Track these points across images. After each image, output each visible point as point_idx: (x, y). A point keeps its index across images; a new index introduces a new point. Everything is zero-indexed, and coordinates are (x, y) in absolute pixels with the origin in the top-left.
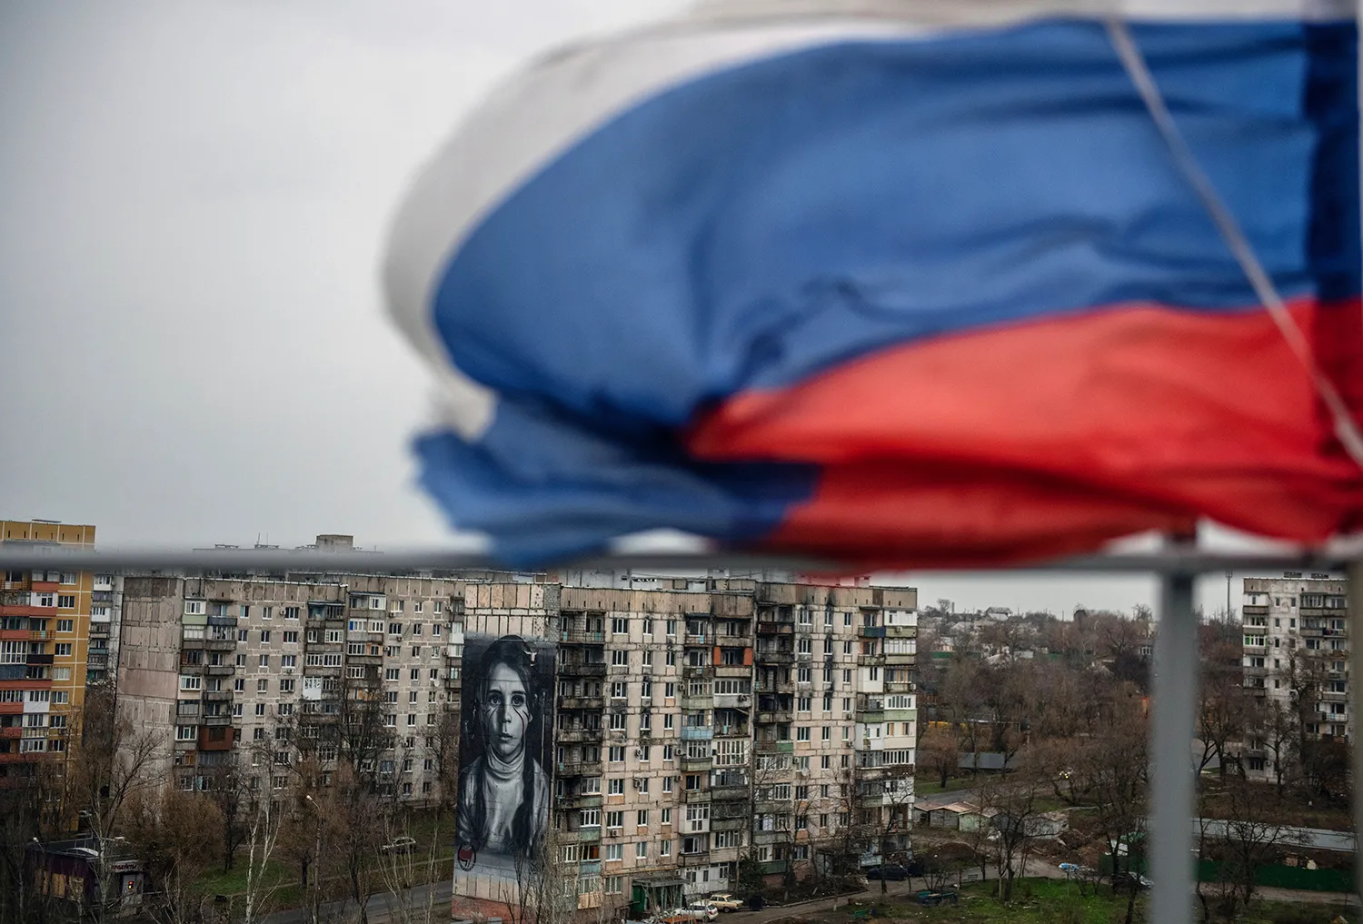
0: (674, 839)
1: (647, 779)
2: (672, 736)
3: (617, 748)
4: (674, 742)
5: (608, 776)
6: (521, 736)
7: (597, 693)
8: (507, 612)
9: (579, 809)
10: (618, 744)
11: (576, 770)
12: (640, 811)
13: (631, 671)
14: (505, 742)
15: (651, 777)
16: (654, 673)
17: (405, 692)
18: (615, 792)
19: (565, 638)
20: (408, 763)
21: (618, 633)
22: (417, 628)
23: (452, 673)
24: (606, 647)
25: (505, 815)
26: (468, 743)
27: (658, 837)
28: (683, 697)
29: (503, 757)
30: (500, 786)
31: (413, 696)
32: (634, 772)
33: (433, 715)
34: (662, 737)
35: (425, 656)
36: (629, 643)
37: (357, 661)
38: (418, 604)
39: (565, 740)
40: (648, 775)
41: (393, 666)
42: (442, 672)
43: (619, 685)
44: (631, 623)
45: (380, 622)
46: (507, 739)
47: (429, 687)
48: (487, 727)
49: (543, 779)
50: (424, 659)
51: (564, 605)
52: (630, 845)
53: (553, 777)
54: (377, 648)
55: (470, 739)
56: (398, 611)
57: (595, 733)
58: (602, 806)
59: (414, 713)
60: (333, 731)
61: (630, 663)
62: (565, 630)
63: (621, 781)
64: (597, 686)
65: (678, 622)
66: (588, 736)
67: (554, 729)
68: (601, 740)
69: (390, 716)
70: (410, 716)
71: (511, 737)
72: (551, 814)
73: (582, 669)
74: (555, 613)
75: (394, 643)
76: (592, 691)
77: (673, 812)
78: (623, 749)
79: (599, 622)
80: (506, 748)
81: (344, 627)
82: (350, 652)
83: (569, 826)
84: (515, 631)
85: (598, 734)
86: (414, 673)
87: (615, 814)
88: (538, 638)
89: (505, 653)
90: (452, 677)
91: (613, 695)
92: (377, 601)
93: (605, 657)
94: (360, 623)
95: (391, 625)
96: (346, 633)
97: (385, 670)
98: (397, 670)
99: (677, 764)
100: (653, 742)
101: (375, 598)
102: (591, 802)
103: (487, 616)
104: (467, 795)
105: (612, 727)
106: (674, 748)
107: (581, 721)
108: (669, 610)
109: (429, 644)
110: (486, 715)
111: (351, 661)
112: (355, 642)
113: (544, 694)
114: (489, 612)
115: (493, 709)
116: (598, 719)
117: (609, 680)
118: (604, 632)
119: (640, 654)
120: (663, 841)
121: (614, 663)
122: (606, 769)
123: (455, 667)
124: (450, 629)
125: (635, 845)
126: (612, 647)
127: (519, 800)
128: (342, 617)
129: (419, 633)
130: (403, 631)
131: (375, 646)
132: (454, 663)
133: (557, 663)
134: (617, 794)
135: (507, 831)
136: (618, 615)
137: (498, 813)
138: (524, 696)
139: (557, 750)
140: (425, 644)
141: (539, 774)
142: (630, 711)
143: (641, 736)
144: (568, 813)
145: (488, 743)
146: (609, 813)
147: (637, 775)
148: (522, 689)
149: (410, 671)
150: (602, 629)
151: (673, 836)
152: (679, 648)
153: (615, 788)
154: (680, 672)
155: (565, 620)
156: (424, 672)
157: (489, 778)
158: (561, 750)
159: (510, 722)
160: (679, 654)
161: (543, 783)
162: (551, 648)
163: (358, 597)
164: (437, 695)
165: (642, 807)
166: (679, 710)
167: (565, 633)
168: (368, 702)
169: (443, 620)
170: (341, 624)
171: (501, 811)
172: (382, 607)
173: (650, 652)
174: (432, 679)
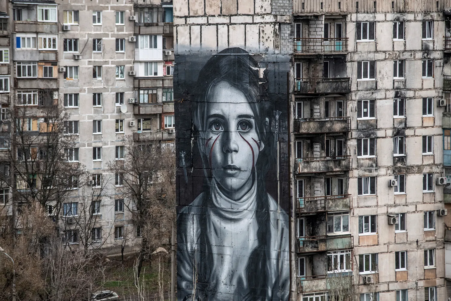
0: (441, 286)
1: (403, 215)
2: (431, 162)
3: (367, 179)
4: (435, 169)
5: (358, 212)
6: (250, 167)
7: (340, 114)
8: (226, 20)
9: (323, 253)
10: (367, 174)
11: (320, 206)
12: (397, 253)
13: (380, 86)
14: (232, 176)
15: (408, 212)
16: (408, 87)
17: (87, 120)
18: (367, 230)
19: (300, 48)
20: (96, 204)
21: (362, 40)
22: (96, 44)
23: (141, 97)
24: (348, 58)
25: (236, 262)
26: (187, 178)
27: (421, 284)
28: (444, 115)
29: (230, 193)
30: (228, 227)
31: (97, 125)
32: (388, 206)
33: (122, 147)
34: (420, 163)
35: (108, 77)
36: (376, 51)
37: (28, 85)
38: (96, 14)
39: (306, 171)
40: (405, 210)
41: (71, 90)
42: (129, 95)
43: (366, 103)
44: (379, 27)
45: (52, 37)
46: (233, 172)
47: (115, 114)
48: (209, 159)
49: (281, 218)
50: (107, 81)
51: (297, 8)
52: (388, 293)
53: (293, 215)
54: (51, 69)
55: (189, 174)
56: (73, 23)
57: (340, 161)
58: (352, 248)
59: (99, 145)
60: (5, 168)
61: (378, 76)
62: (298, 39)
63: (373, 217)
64: (340, 105)
65: (435, 23)
66: (331, 165)
67: (292, 159)
68: (346, 171)
69: (71, 150)
70: (94, 149)
71: (239, 169)
72: (293, 258)
73: (321, 86)
74: (287, 18)
75: (71, 63)
76: (333, 111)
77: (438, 253)
78: (373, 180)
79: (339, 27)
80: (233, 182)
81: (10, 45)
82: (19, 74)
83: (313, 273)
84: (237, 42)
85: (344, 163)
86: (97, 98)
87: (367, 256)
88: (267, 50)
89: (225, 69)
90: (141, 102)
91: (359, 115)
92: (46, 11)
93: (349, 70)
94: (29, 39)
95: (65, 40)
96: (13, 52)
97: (62, 95)
98: (77, 95)
99: (439, 196)
100: (409, 169)
101: (44, 8)
102: (339, 244)
103: (201, 25)
104: (189, 240)
105: (359, 154)
106: (435, 176)
107: (322, 148)
108: (423, 9)
109: (113, 63)
110: (206, 145)
111: (21, 85)
112: (24, 62)
113: (277, 117)
114: (203, 20)
115: (214, 137)
116: (342, 146)
117: (354, 98)
118: (346, 39)
119: (390, 65)
120: (427, 289)
121: (359, 76)
122: (355, 204)
123: (144, 89)
124: (135, 44)
125: (393, 294)
126: (356, 57)
127: (252, 242)
128: (5, 33)
129: (99, 50)
130: (80, 46)
131: (48, 66)
132: (143, 84)
133: (291, 79)
134: (370, 233)
135: (240, 281)
136: (362, 17)
137: (227, 259)
138: (253, 121)
139: (296, 183)
140: (106, 63)
141: (276, 211)
142: (380, 134)
143: (395, 163)
144: (311, 257)
145: (210, 177)
146: (361, 256)
147: (392, 210)
148: (249, 112)
149: (92, 95)
150: (343, 35)
151: (439, 282)
152: (437, 55)
153: (367, 226)
154: (439, 84)
155: (298, 26)
156: (109, 97)
157: (214, 218)
158: (301, 182)
159: (236, 151)
160: (437, 63)
161: (281, 222)
162: (284, 62)
163: (24, 7)
164: (125, 124)
165: (400, 248)
166: (440, 131)
167: (300, 43)
168: (47, 134)
169: (127, 32)
170: (5, 41)
171: (232, 256)
172: (53, 18)
173: (403, 62)
174: (118, 104)
